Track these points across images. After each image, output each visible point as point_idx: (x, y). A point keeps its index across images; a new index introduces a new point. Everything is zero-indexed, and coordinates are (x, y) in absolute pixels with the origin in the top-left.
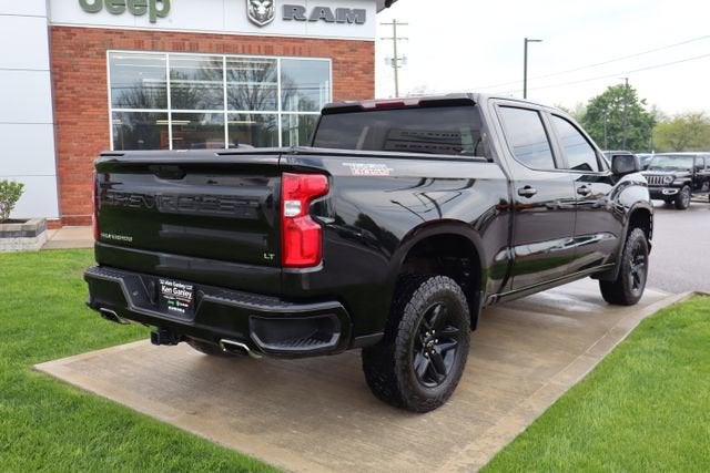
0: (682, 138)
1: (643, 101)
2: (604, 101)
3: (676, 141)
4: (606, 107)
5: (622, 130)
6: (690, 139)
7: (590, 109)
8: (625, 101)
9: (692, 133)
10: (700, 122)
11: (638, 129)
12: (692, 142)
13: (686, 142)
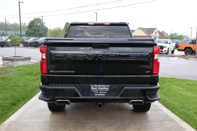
0: (56, 34)
1: (44, 23)
2: (33, 22)
3: (54, 35)
4: (34, 24)
5: (39, 31)
6: (58, 34)
7: (29, 24)
8: (39, 23)
9: (59, 33)
10: (60, 30)
11: (44, 31)
12: (58, 35)
13: (57, 35)
